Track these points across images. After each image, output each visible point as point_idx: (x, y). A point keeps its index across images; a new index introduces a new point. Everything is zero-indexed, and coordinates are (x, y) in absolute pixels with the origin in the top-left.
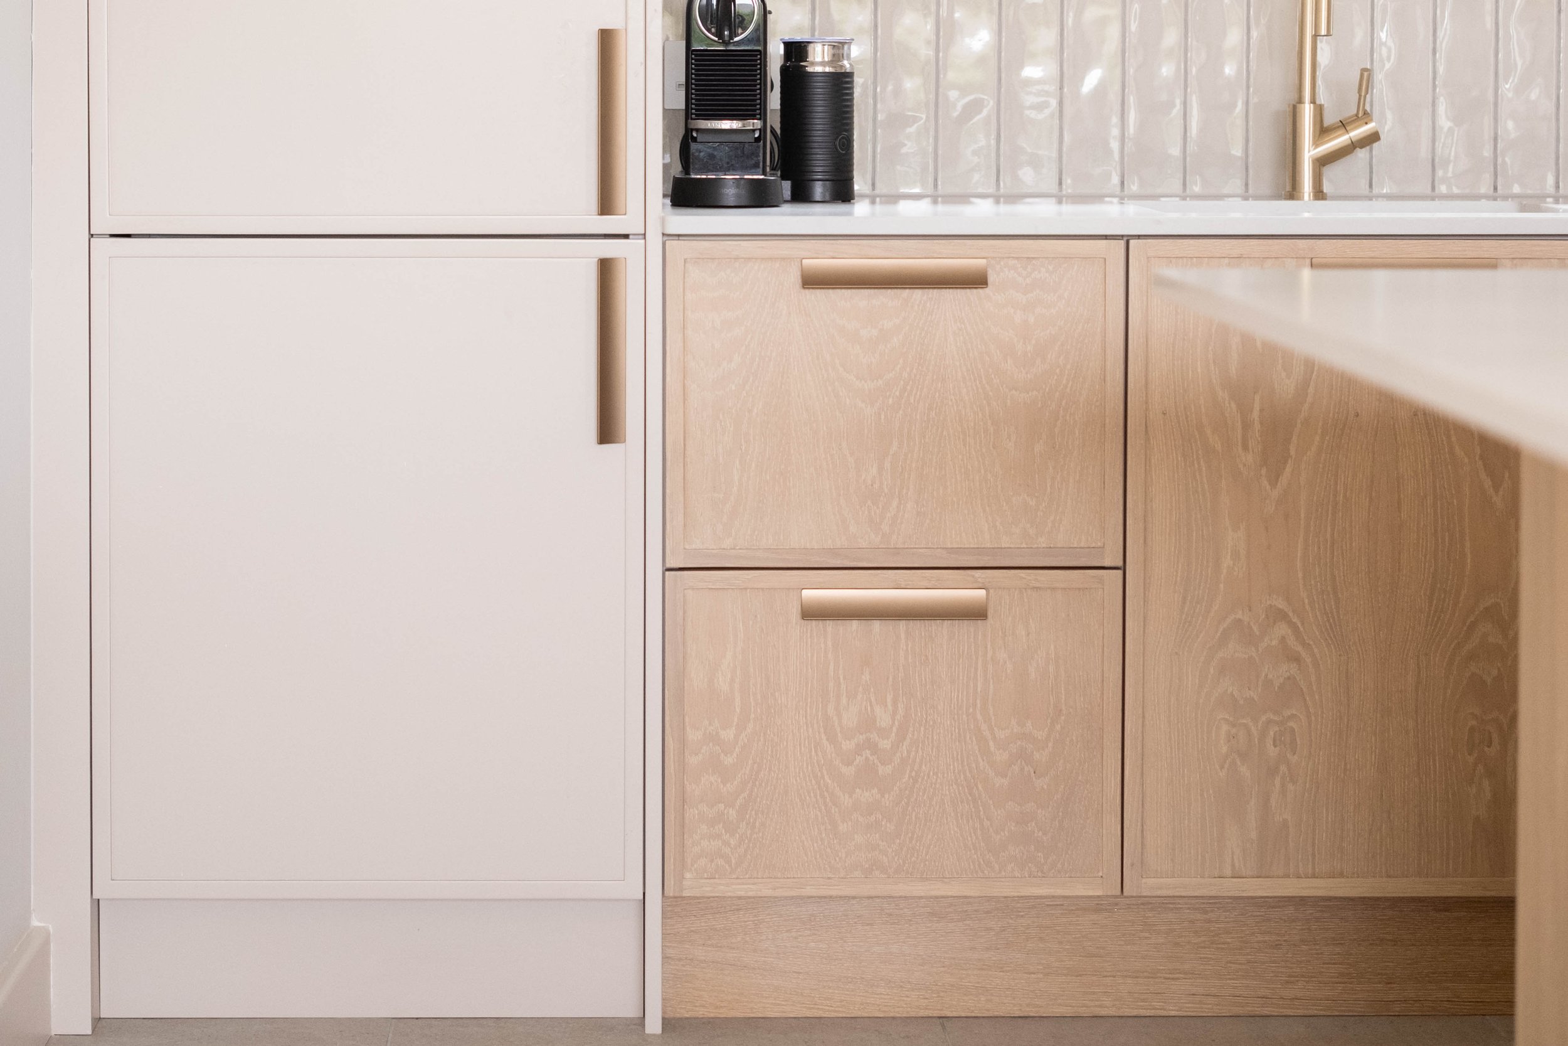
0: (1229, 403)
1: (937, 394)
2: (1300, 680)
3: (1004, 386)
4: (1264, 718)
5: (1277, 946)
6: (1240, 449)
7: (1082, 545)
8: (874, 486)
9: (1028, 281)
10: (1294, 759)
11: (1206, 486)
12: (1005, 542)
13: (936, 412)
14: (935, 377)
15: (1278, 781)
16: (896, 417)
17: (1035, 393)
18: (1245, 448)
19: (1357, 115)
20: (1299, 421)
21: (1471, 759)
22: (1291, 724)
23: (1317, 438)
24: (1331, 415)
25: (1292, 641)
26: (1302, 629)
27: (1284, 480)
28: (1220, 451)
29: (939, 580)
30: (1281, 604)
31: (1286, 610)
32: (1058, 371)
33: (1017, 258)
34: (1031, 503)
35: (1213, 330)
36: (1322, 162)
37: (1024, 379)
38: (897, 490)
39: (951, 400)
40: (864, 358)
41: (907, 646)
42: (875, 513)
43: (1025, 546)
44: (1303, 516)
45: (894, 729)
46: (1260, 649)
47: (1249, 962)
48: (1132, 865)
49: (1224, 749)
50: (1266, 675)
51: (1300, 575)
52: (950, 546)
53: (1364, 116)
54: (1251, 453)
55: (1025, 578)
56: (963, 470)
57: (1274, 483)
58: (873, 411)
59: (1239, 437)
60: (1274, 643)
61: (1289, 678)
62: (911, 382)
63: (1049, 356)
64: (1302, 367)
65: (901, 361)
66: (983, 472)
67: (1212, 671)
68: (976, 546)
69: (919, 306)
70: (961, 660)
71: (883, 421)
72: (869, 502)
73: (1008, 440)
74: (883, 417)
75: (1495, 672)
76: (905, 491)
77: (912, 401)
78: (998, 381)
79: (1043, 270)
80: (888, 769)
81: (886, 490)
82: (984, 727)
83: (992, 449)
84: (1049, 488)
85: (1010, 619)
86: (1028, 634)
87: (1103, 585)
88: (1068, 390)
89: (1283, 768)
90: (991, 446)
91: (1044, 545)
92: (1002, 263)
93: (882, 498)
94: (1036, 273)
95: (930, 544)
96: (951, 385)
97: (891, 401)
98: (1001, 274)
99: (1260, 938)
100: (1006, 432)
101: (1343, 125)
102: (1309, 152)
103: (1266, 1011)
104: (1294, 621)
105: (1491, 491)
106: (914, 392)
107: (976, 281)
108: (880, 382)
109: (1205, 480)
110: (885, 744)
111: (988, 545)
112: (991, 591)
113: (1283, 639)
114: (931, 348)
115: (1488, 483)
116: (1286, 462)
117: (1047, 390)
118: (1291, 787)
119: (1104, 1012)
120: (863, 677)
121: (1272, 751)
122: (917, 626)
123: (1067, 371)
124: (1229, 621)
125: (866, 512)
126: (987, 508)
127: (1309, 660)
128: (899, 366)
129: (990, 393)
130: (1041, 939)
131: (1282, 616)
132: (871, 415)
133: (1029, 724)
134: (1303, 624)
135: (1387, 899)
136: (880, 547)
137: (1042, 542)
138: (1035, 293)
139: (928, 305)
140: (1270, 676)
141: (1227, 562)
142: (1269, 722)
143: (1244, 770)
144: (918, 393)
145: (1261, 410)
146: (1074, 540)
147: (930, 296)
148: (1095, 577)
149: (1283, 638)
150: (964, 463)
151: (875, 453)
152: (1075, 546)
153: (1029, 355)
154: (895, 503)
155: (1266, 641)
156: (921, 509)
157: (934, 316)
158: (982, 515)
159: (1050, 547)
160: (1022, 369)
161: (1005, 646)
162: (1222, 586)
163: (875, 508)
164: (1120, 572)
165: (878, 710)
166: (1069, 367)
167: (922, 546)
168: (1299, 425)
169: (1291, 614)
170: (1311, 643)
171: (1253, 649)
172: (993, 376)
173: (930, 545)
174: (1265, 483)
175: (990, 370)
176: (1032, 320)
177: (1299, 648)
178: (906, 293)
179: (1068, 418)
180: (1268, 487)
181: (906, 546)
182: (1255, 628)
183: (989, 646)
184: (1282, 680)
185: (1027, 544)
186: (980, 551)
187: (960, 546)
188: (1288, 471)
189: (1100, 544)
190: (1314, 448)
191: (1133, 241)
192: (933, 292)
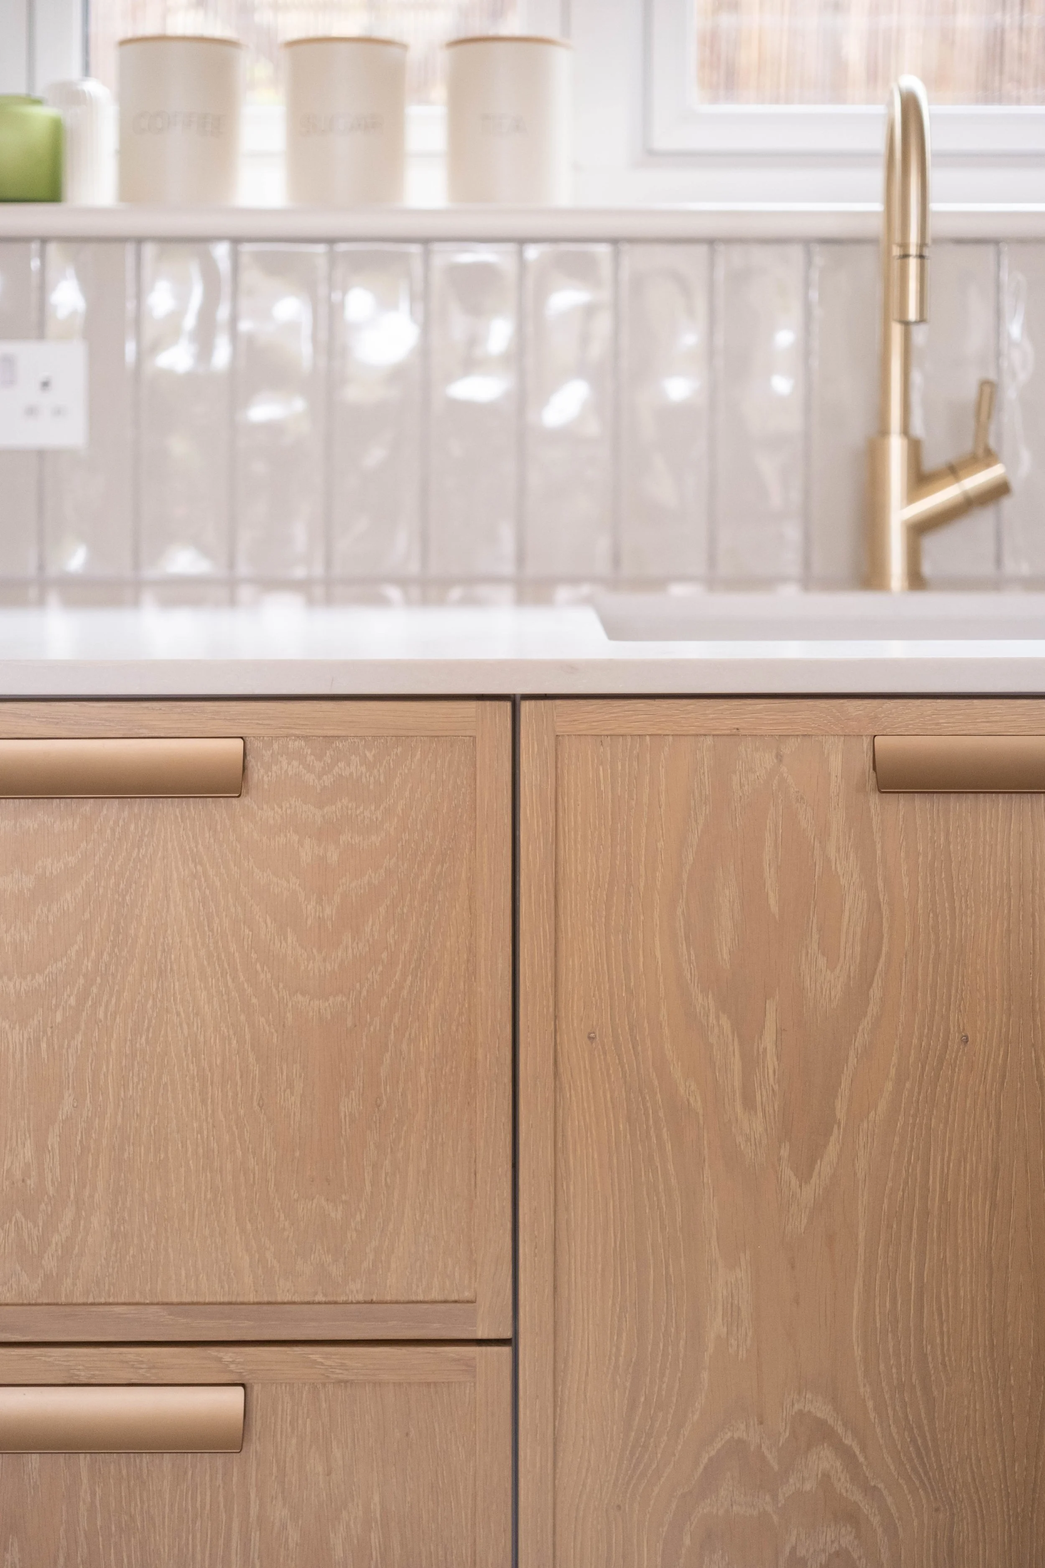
0: (718, 1018)
1: (150, 1002)
2: (860, 1558)
3: (281, 985)
6: (739, 1109)
7: (435, 1295)
8: (28, 1182)
9: (327, 780)
11: (673, 1181)
12: (286, 1291)
13: (147, 1036)
14: (146, 968)
16: (69, 1046)
17: (339, 998)
18: (749, 1103)
20: (852, 1053)
23: (889, 1086)
24: (915, 1041)
25: (843, 1484)
26: (861, 1459)
27: (825, 1167)
28: (701, 1112)
29: (154, 1367)
30: (821, 1409)
31: (830, 1421)
32: (384, 955)
33: (305, 738)
34: (333, 1215)
35: (685, 876)
37: (320, 971)
38: (72, 1190)
39: (178, 1014)
40: (6, 932)
41: (93, 1494)
42: (30, 1235)
43: (323, 1299)
44: (861, 1235)
46: (781, 1497)
50: (794, 1549)
51: (858, 1352)
52: (174, 1299)
54: (760, 1114)
55: (322, 1364)
56: (201, 1151)
57: (805, 1175)
58: (26, 1036)
59: (737, 1084)
60: (808, 1487)
61: (837, 1554)
62: (99, 980)
63: (368, 929)
64: (858, 949)
65: (80, 938)
66: (239, 1153)
67: (687, 1541)
68: (226, 1299)
69: (113, 830)
70: (198, 1523)
71: (44, 1055)
72: (18, 1214)
73: (288, 1091)
74: (44, 1046)
76: (87, 1192)
77: (101, 1015)
78: (269, 976)
79: (355, 759)
81: (51, 1191)
83: (256, 1108)
84: (367, 1183)
85: (294, 1441)
86: (329, 1474)
87: (474, 1377)
88: (405, 992)
90: (255, 1104)
91: (360, 1298)
92: (276, 746)
93: (43, 1206)
94: (341, 764)
95: (137, 1295)
96: (177, 984)
97: (59, 1018)
98: (274, 768)
100: (285, 1077)
104: (846, 1442)
106: (105, 998)
107: (227, 784)
108: (40, 979)
109: (671, 1167)
111: (252, 1298)
112: (257, 1389)
113: (826, 1479)
114: (137, 911)
116: (828, 1134)
117: (364, 993)
120: (8, 1556)
123: (402, 957)
124: (718, 1445)
125: (13, 1235)
126: (249, 1226)
127: (876, 1520)
128: (76, 947)
129: (254, 1000)
131: (824, 1433)
132: (21, 1045)
134: (863, 1449)
136: (39, 1301)
137: (356, 1290)
138: (339, 805)
139: (132, 827)
140: (801, 1552)
141: (716, 1327)
144: (114, 1001)
145: (780, 1032)
146: (418, 1286)
147: (136, 811)
148: (459, 1360)
149: (826, 1476)
150: (202, 1137)
151: (29, 1118)
152: (421, 1298)
153: (329, 923)
154: (69, 1215)
155: (791, 1481)
156: (119, 1226)
157: (143, 851)
158: (238, 1238)
159: (372, 1302)
160: (315, 951)
161: (283, 1492)
162: (705, 1375)
163: (30, 1225)
164: (506, 1350)
166: (406, 947)
167: (122, 1300)
168: (852, 1061)
169: (840, 1430)
170: (881, 1486)
171: (768, 1498)
172: (258, 967)
173: (137, 1298)
174: (788, 1173)
175: (254, 956)
176: (333, 856)
177: (857, 1496)
178: (88, 806)
179: (404, 1047)
180: (794, 1182)
181: (91, 1300)
182: (771, 1457)
183: (253, 1496)
184: (823, 1558)
185: (325, 1295)
187: (195, 1300)
188: (832, 1150)
189: (467, 1295)
190: (882, 1106)
191: (526, 707)
192: (143, 807)
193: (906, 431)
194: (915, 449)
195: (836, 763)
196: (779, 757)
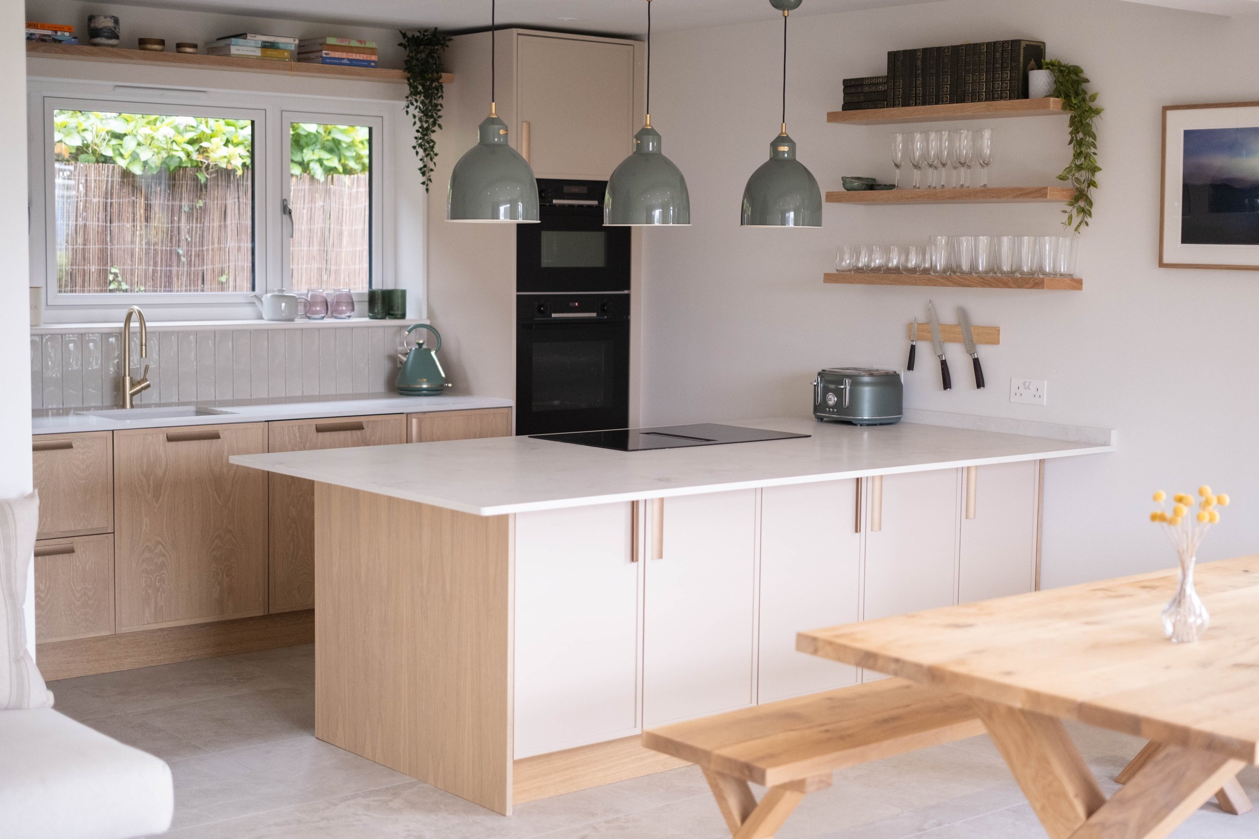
0: (144, 479)
2: (165, 562)
3: (77, 479)
4: (155, 574)
5: (156, 644)
6: (147, 493)
7: (101, 526)
9: (85, 445)
10: (164, 586)
11: (137, 505)
12: (78, 528)
13: (56, 489)
14: (56, 478)
15: (160, 593)
17: (86, 480)
18: (149, 492)
19: (143, 379)
21: (213, 580)
22: (164, 576)
23: (170, 486)
25: (163, 550)
26: (166, 546)
27: (160, 501)
28: (141, 494)
30: (159, 539)
32: (93, 473)
33: (82, 438)
34: (85, 515)
35: (139, 457)
36: (132, 395)
37: (83, 476)
39: (61, 484)
41: (49, 563)
44: (165, 512)
45: (46, 590)
46: (154, 554)
47: (148, 650)
48: (118, 624)
49: (144, 585)
51: (165, 530)
52: (62, 531)
53: (144, 380)
54: (150, 494)
55: (86, 539)
56: (65, 506)
57: (157, 503)
59: (147, 489)
60: (158, 552)
61: (162, 562)
63: (90, 469)
64: (164, 467)
66: (71, 506)
67: (140, 562)
69: (50, 455)
70: (67, 567)
73: (78, 496)
75: (220, 554)
78: (75, 478)
79: (89, 441)
80: (44, 603)
82: (73, 586)
84: (91, 510)
85: (81, 552)
86: (87, 556)
87: (108, 539)
88: (96, 479)
89: (161, 589)
90: (73, 498)
92: (77, 440)
94: (86, 443)
96: (61, 480)
98: (76, 444)
99: (151, 642)
100: (78, 493)
101: (139, 383)
102: (128, 392)
103: (153, 665)
104: (163, 544)
105: (218, 500)
107: (69, 446)
109: (137, 503)
110: (43, 595)
111: (73, 529)
112: (75, 544)
113: (160, 551)
115: (217, 497)
116: (160, 496)
117: (90, 479)
118: (163, 594)
119: (105, 672)
121: (158, 584)
122: (52, 557)
123: (96, 473)
124: (144, 546)
126: (73, 518)
127: (168, 556)
129: (73, 482)
130: (86, 652)
131: (160, 543)
133: (87, 584)
135: (187, 626)
137: (89, 527)
138: (85, 449)
139: (53, 455)
140: (157, 562)
141: (144, 528)
142: (157, 575)
143: (150, 591)
145: (153, 480)
146: (98, 525)
148: (105, 536)
150: (65, 504)
152: (99, 527)
153: (84, 469)
154: (44, 518)
155: (155, 551)
156: (52, 520)
157: (55, 458)
158: (71, 520)
159: (92, 528)
160: (82, 473)
161: (79, 560)
162: (142, 536)
164: (113, 534)
165: (40, 585)
166: (96, 471)
168: (164, 485)
169: (162, 542)
170: (169, 550)
171: (152, 554)
172: (73, 476)
174: (155, 503)
175: (73, 474)
176: (86, 458)
177: (165, 552)
178: (46, 452)
179: (97, 487)
182: (152, 547)
183: (75, 561)
184: (160, 563)
185: (85, 528)
186: (70, 531)
187: (65, 531)
188: (161, 499)
189: (106, 526)
190: (168, 491)
191: (115, 432)
192: (55, 451)
193: (129, 376)
194: (131, 379)
195: (161, 439)
196: (153, 437)
